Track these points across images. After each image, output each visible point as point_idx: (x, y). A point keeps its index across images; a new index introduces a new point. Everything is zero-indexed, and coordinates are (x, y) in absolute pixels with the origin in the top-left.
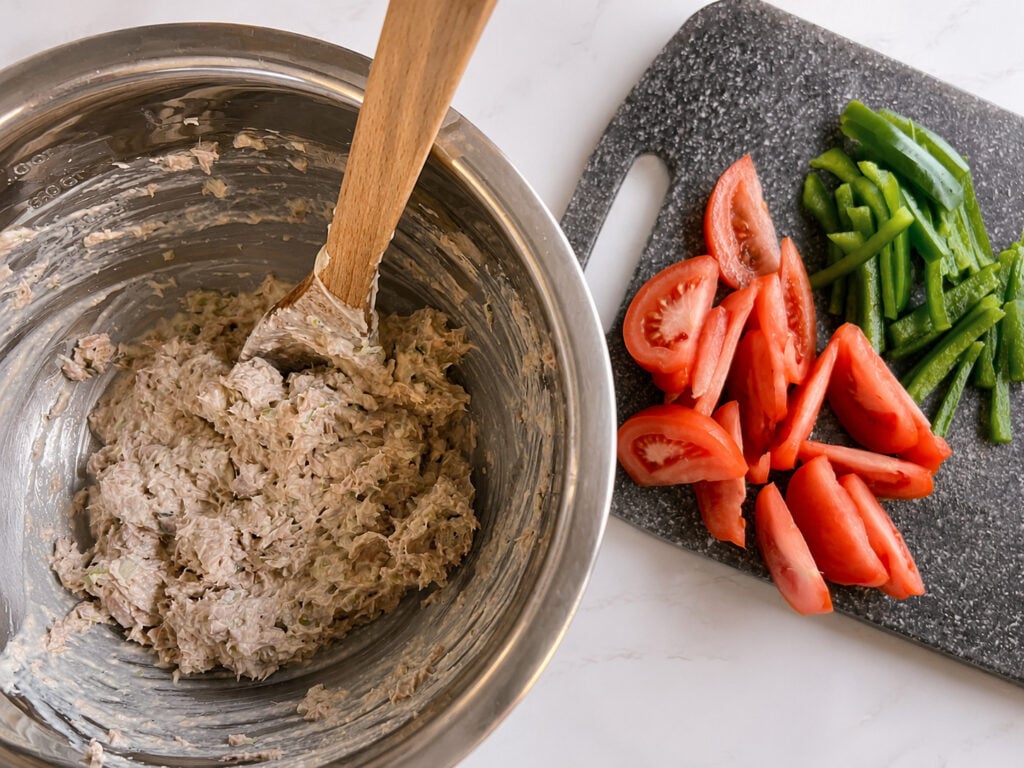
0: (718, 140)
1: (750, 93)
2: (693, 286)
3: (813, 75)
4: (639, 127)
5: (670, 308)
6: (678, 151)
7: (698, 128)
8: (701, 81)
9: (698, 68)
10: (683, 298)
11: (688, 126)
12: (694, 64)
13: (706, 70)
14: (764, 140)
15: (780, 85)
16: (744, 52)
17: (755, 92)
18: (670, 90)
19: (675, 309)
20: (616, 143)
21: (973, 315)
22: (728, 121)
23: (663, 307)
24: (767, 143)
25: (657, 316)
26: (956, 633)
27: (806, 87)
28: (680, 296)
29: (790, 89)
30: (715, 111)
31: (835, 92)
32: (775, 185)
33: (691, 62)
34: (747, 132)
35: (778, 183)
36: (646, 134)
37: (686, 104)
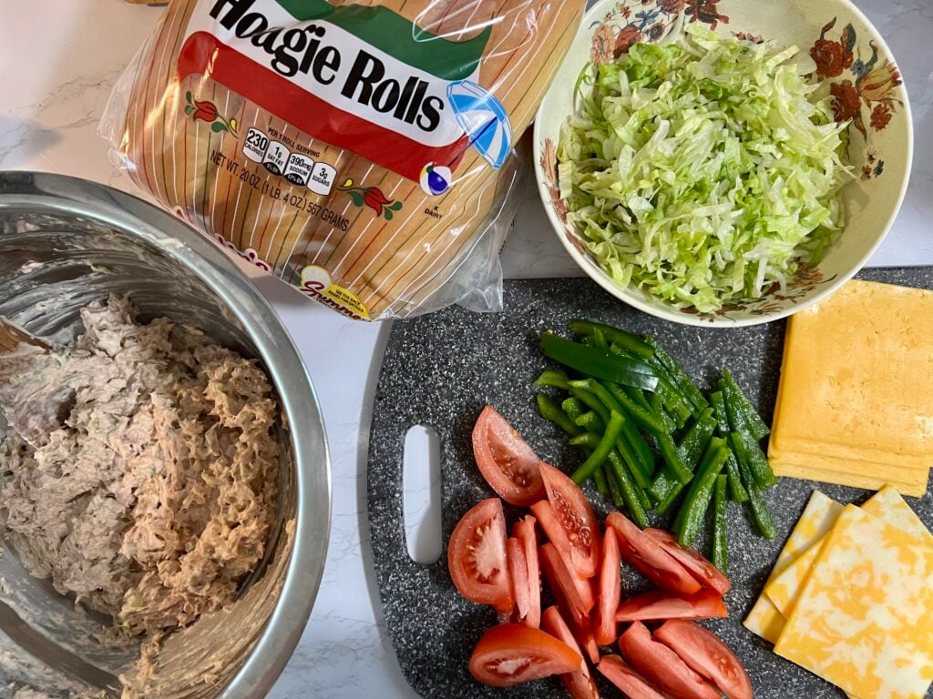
0: (460, 397)
1: (467, 353)
2: (487, 528)
3: (508, 318)
4: (397, 414)
5: (477, 550)
6: (434, 417)
7: (441, 395)
8: (427, 361)
9: (421, 352)
10: (484, 539)
11: (433, 396)
12: (416, 351)
13: (427, 351)
14: (493, 382)
15: (487, 337)
16: (449, 325)
17: (471, 351)
18: (407, 377)
19: (483, 549)
20: (384, 433)
21: (709, 453)
22: (460, 380)
23: (473, 551)
24: (496, 383)
25: (471, 560)
26: (799, 691)
27: (508, 330)
28: (481, 537)
29: (495, 337)
30: (448, 378)
31: (529, 324)
32: (516, 411)
33: (413, 349)
34: (479, 381)
35: (518, 409)
36: (404, 416)
37: (424, 381)
